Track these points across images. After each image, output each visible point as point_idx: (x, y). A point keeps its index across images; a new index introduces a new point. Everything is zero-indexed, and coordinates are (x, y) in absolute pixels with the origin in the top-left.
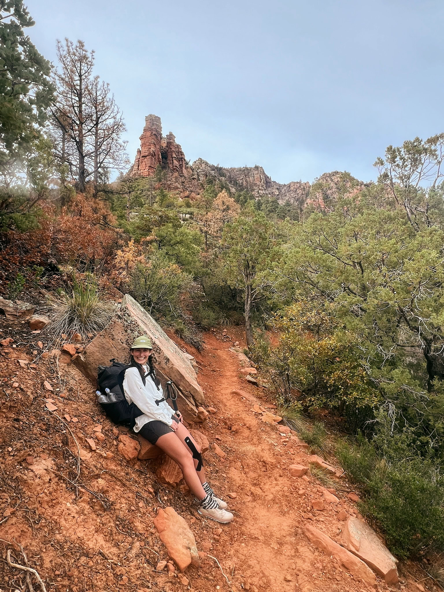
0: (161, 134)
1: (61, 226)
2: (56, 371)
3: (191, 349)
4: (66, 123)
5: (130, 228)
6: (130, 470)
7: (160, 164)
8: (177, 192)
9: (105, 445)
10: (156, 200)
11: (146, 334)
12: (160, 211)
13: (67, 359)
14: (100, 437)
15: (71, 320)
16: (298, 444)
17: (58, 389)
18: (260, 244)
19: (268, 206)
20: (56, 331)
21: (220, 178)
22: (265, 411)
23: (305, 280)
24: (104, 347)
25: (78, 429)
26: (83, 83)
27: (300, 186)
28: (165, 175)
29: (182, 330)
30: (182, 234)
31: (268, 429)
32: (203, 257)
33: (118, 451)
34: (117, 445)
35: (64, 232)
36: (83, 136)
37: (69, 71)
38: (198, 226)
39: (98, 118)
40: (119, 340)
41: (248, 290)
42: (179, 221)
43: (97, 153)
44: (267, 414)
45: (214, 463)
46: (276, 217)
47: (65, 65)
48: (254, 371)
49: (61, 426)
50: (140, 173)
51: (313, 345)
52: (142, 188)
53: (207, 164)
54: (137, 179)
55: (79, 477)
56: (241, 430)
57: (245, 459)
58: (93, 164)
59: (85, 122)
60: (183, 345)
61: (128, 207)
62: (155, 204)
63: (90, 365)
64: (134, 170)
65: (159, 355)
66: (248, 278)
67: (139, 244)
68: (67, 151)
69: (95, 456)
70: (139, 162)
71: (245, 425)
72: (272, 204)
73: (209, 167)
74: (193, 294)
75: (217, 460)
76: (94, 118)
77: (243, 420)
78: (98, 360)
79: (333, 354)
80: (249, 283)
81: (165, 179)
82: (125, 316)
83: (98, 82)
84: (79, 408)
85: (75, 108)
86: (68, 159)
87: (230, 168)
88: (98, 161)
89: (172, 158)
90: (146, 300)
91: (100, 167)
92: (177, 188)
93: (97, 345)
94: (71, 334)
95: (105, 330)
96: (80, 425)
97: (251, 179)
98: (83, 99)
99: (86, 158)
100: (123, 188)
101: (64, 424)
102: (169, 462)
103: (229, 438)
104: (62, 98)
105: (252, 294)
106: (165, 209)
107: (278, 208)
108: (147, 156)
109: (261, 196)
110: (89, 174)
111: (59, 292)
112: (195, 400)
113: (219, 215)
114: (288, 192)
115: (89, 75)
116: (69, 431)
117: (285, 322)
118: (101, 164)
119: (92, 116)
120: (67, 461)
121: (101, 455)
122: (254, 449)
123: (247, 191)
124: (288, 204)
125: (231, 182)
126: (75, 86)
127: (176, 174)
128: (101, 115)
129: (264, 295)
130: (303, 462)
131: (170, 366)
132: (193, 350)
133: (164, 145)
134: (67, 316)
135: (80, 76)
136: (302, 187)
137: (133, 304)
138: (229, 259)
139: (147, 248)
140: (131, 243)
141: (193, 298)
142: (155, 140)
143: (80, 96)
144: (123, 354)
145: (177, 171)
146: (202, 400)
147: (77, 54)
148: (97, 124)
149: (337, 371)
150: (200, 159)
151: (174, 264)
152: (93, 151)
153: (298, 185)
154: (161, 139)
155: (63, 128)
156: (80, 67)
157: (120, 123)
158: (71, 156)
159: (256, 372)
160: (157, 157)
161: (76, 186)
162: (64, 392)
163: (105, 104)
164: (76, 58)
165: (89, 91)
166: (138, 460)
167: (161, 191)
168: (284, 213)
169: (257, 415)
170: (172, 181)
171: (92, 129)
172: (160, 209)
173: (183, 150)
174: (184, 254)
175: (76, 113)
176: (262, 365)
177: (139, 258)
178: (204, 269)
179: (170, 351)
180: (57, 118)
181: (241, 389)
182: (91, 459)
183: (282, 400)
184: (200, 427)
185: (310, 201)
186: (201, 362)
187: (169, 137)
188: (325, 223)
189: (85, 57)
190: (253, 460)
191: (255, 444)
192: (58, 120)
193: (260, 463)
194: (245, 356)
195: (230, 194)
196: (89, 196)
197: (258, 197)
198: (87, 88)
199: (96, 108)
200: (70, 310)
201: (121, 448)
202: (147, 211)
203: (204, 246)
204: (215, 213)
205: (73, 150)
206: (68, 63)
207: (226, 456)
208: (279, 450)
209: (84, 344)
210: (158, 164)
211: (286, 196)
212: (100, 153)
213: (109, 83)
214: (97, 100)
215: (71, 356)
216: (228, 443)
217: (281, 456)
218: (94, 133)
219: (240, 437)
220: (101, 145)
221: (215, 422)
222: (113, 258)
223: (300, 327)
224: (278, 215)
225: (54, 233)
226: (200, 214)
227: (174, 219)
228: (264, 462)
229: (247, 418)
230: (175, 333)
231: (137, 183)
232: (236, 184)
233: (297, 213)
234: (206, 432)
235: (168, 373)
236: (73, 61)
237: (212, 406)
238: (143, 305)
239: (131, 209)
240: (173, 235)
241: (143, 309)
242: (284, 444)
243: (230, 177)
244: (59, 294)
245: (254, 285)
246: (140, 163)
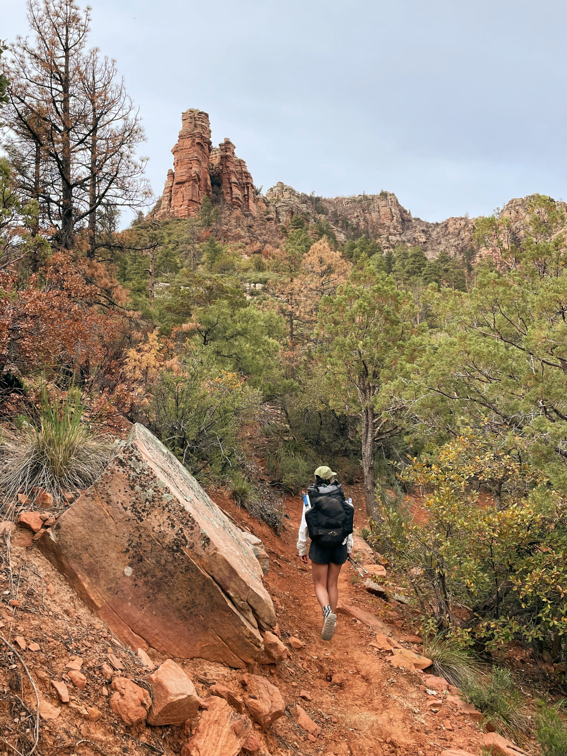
0: (210, 143)
1: (27, 306)
2: (5, 560)
3: (260, 528)
4: (41, 130)
5: (154, 310)
6: (130, 742)
7: (208, 195)
8: (240, 243)
9: (86, 695)
10: (203, 259)
11: (169, 493)
12: (210, 278)
13: (25, 538)
14: (77, 679)
15: (36, 470)
16: (460, 711)
17: (7, 592)
18: (387, 332)
19: (406, 263)
20: (8, 490)
21: (318, 216)
22: (398, 645)
23: (472, 396)
24: (91, 517)
25: (39, 664)
26: (71, 61)
27: (466, 225)
28: (217, 214)
29: (244, 493)
30: (247, 318)
31: (403, 680)
32: (286, 359)
33: (109, 707)
34: (109, 696)
35: (32, 318)
36: (70, 151)
37: (47, 42)
38: (276, 303)
39: (96, 120)
40: (120, 505)
41: (367, 417)
42: (242, 296)
43: (94, 180)
44: (401, 653)
45: (295, 743)
46: (422, 283)
47: (40, 33)
48: (380, 571)
49: (9, 656)
50: (173, 213)
51: (489, 518)
52: (176, 239)
53: (292, 192)
54: (167, 223)
55: (37, 749)
56: (351, 682)
57: (356, 737)
58: (87, 198)
59: (73, 127)
60: (247, 520)
61: (150, 273)
62: (199, 266)
63: (67, 549)
64: (162, 207)
65: (191, 532)
66: (366, 396)
67: (169, 338)
68: (42, 177)
69: (67, 714)
70: (170, 193)
71: (358, 673)
72: (413, 259)
73: (297, 197)
74: (267, 426)
75: (302, 738)
76: (90, 119)
77: (356, 663)
78: (80, 540)
79: (530, 537)
80: (368, 403)
81: (218, 221)
82: (131, 460)
83: (97, 58)
84: (43, 626)
85: (57, 104)
86: (44, 192)
87: (334, 198)
88: (97, 193)
89: (230, 183)
90: (176, 436)
91: (99, 203)
92: (238, 237)
93: (80, 513)
94: (35, 494)
95: (96, 486)
96: (42, 656)
97: (373, 216)
98: (70, 89)
99: (75, 189)
100: (140, 239)
101: (14, 653)
102: (205, 733)
103: (328, 698)
104: (36, 89)
105: (374, 424)
106: (219, 275)
107: (425, 266)
108: (186, 181)
109: (394, 247)
110: (82, 217)
111: (19, 422)
112: (257, 617)
113: (314, 282)
114: (444, 236)
115: (81, 47)
116: (23, 666)
117: (433, 475)
118: (101, 199)
119: (86, 116)
120: (16, 720)
121: (79, 713)
122: (373, 718)
123: (368, 237)
124: (444, 258)
125: (336, 223)
126: (56, 66)
127: (238, 212)
128: (101, 114)
129: (397, 427)
130: (470, 745)
131: (211, 552)
132: (265, 530)
133: (216, 161)
134: (28, 461)
135: (66, 50)
136: (470, 226)
137: (148, 441)
138: (330, 361)
139: (184, 345)
140: (153, 336)
141: (267, 435)
142: (199, 154)
143: (65, 82)
144: (125, 530)
145: (240, 206)
146: (271, 617)
147: (62, 14)
148: (95, 130)
149: (538, 569)
150: (279, 185)
151: (229, 371)
152: (88, 176)
153: (463, 223)
154: (210, 150)
155: (36, 138)
156: (67, 35)
157: (135, 127)
158: (49, 187)
159: (384, 573)
160: (202, 183)
161: (57, 238)
162: (17, 597)
163: (109, 95)
164: (60, 20)
165: (81, 74)
166: (148, 725)
167: (211, 243)
168: (436, 274)
169: (383, 653)
170: (231, 226)
171: (85, 138)
172: (209, 275)
173: (249, 170)
174: (250, 354)
175: (58, 112)
176: (393, 558)
177: (168, 363)
178: (286, 381)
179: (213, 525)
180: (25, 123)
181: (353, 604)
182: (61, 718)
183: (432, 625)
184: (271, 674)
185: (486, 252)
186: (279, 553)
187: (223, 147)
188: (501, 289)
189: (75, 19)
190: (371, 740)
191: (377, 710)
192: (27, 125)
193: (386, 746)
194: (364, 543)
195: (335, 245)
196: (80, 254)
197: (387, 247)
198: (77, 68)
199: (93, 102)
200: (35, 452)
201: (116, 702)
202: (186, 280)
203: (288, 339)
204: (306, 279)
205: (52, 175)
206: (46, 30)
207: (318, 732)
208: (423, 721)
209: (58, 511)
210: (205, 196)
211: (440, 243)
212: (100, 181)
213: (114, 58)
214: (95, 89)
215: (34, 532)
216: (324, 706)
217: (426, 733)
218: (88, 146)
219: (347, 695)
220: (102, 166)
221: (300, 665)
222: (122, 364)
223: (463, 483)
224: (426, 279)
225: (14, 320)
226: (280, 282)
227: (233, 292)
228: (392, 743)
229: (362, 658)
230: (231, 498)
231: (167, 231)
232: (346, 226)
233: (462, 274)
234: (283, 684)
235: (206, 563)
236: (54, 26)
237: (297, 635)
238: (171, 445)
239: (157, 277)
240: (229, 321)
241: (165, 450)
242: (434, 710)
243: (335, 214)
244: (20, 426)
245: (377, 406)
246: (173, 195)
